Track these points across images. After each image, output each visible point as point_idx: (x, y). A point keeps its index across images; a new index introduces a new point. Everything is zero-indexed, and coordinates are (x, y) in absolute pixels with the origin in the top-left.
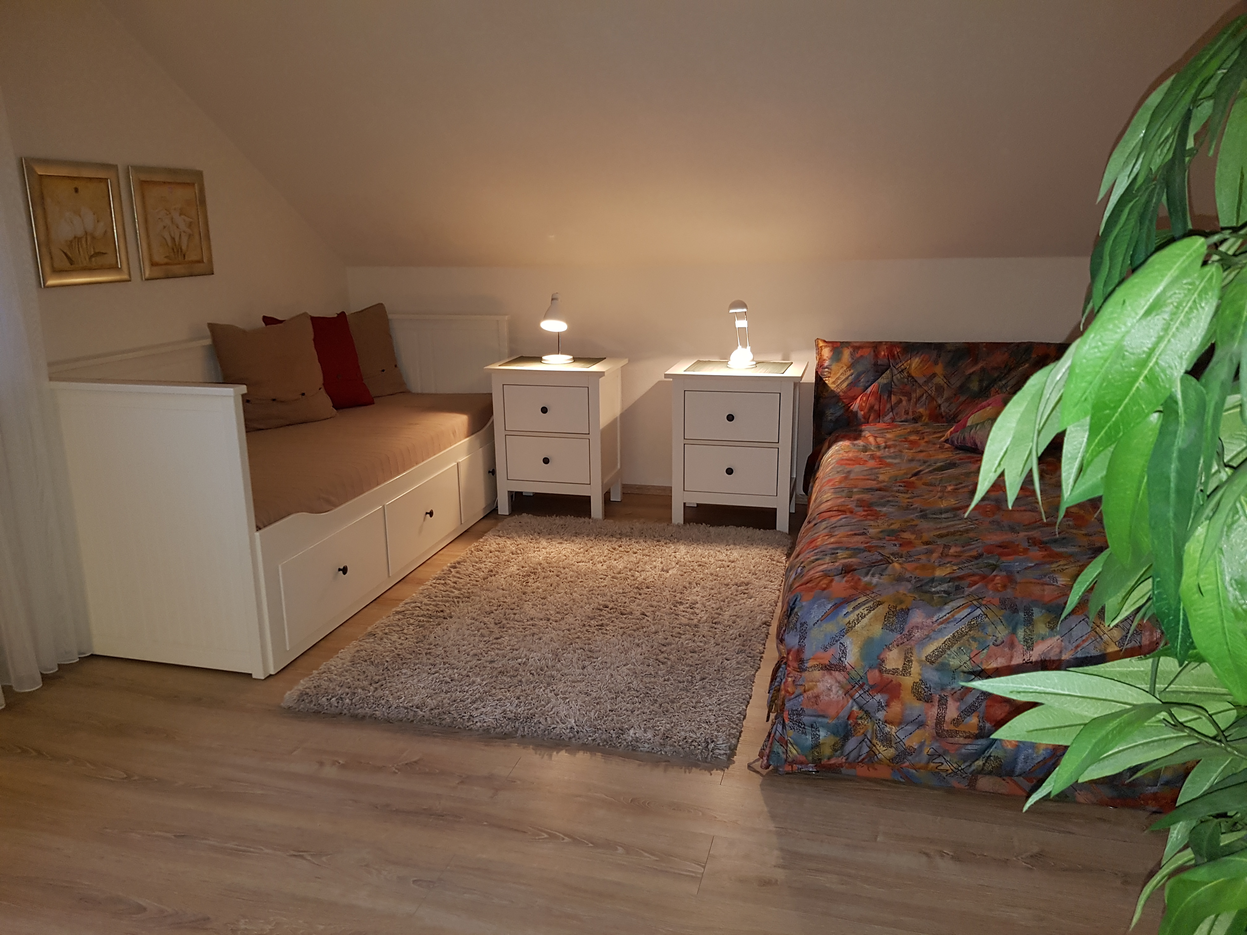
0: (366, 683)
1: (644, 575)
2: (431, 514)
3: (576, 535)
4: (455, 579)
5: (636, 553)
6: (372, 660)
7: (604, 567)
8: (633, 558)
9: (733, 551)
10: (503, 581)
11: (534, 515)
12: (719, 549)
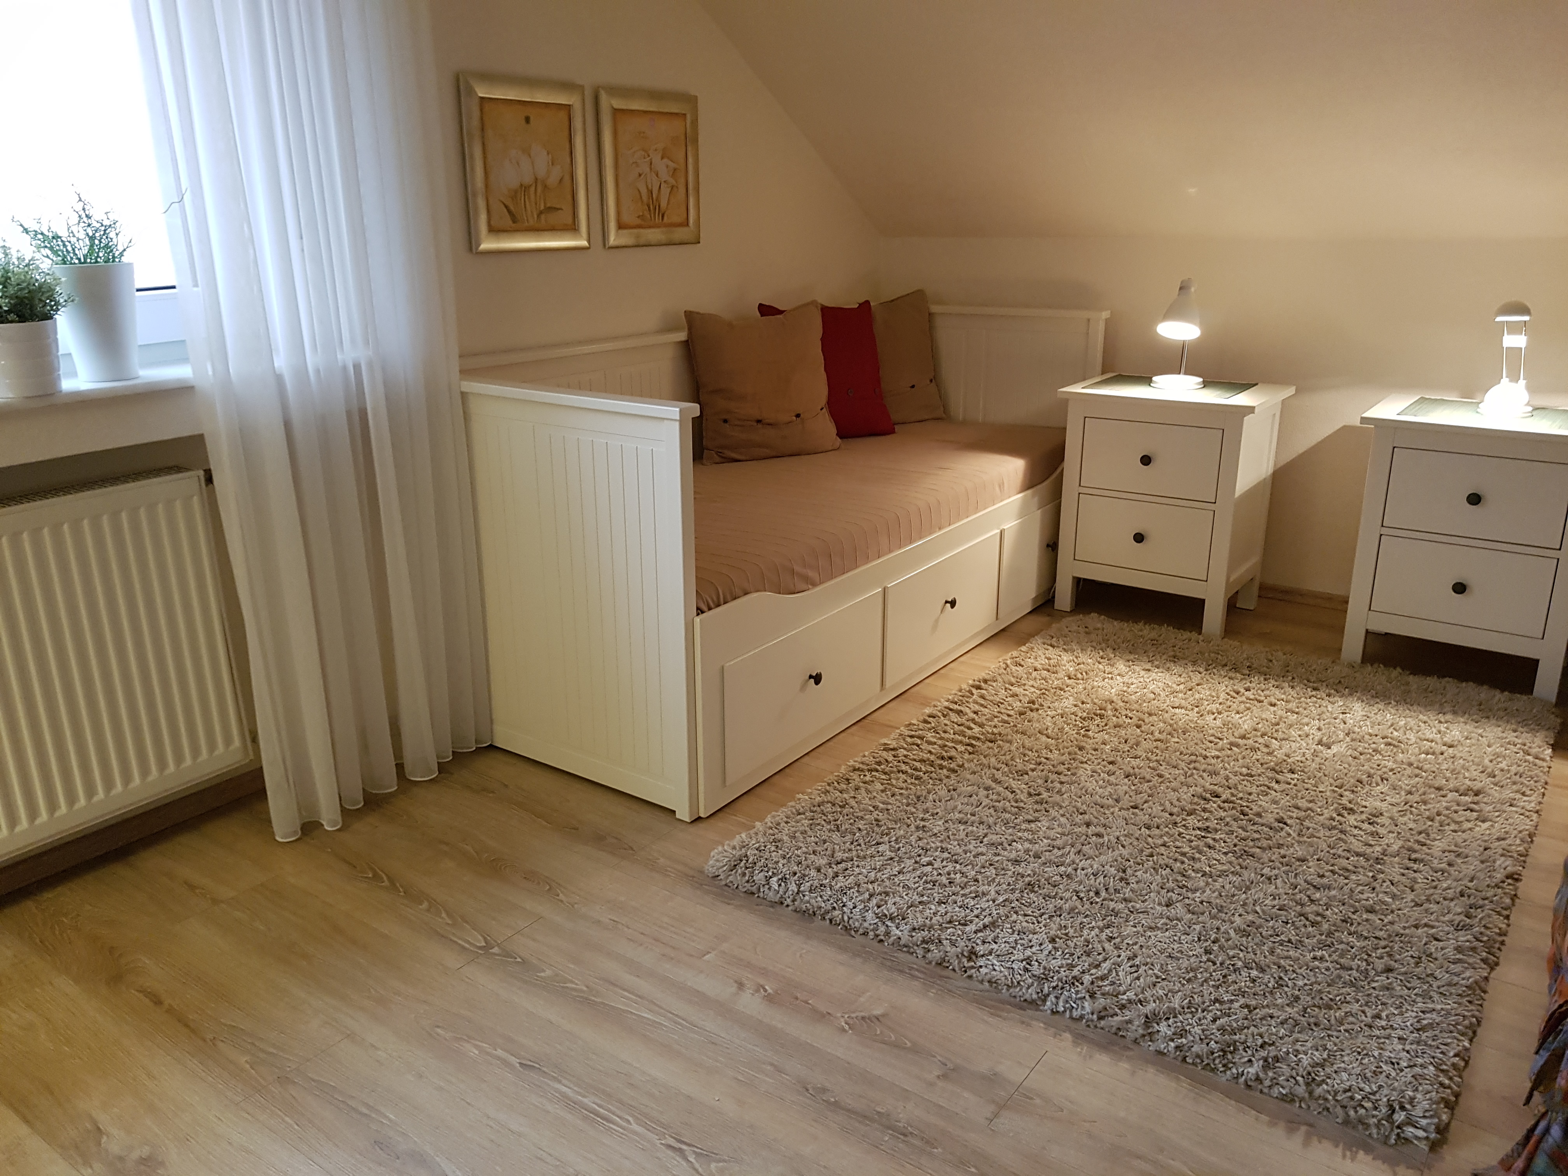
0: (823, 862)
1: (1286, 745)
2: (953, 603)
3: (1175, 659)
4: (977, 707)
5: (1274, 705)
6: (839, 822)
7: (1218, 723)
8: (1269, 714)
9: (1451, 726)
10: (1048, 722)
11: (1108, 617)
12: (1425, 718)
